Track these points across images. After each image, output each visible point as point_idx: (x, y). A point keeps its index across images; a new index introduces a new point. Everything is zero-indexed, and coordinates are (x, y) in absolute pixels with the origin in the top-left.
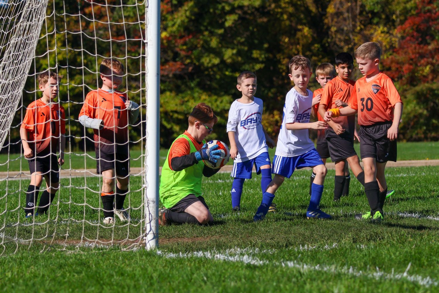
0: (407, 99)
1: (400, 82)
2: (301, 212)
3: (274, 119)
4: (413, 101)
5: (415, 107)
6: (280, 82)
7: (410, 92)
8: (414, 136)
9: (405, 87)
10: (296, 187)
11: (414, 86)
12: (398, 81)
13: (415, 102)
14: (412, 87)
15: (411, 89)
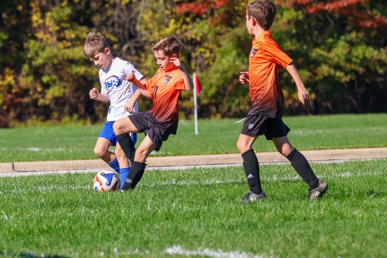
0: (222, 49)
1: (210, 19)
2: (49, 252)
3: (5, 83)
4: (231, 51)
5: (234, 62)
6: (14, 22)
7: (227, 36)
8: (234, 108)
9: (218, 28)
10: (42, 205)
11: (233, 27)
12: (206, 18)
13: (234, 53)
14: (230, 29)
15: (228, 31)
